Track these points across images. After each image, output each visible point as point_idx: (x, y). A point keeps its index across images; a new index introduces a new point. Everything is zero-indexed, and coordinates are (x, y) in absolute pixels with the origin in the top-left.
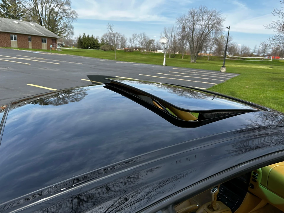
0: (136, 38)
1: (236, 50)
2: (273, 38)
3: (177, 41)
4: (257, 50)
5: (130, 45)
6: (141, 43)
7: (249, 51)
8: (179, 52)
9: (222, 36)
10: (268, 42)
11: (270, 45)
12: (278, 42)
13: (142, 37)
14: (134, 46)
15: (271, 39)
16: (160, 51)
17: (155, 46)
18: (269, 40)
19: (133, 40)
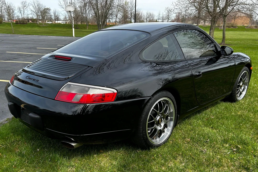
0: (27, 6)
1: (141, 17)
2: (176, 2)
3: (79, 9)
4: (161, 16)
5: (20, 15)
6: (36, 12)
7: (153, 18)
8: (82, 22)
9: (126, 2)
10: (172, 7)
11: (174, 10)
12: (181, 6)
13: (36, 5)
14: (25, 16)
15: (174, 4)
16: (59, 22)
17: (51, 16)
18: (172, 5)
19: (23, 10)
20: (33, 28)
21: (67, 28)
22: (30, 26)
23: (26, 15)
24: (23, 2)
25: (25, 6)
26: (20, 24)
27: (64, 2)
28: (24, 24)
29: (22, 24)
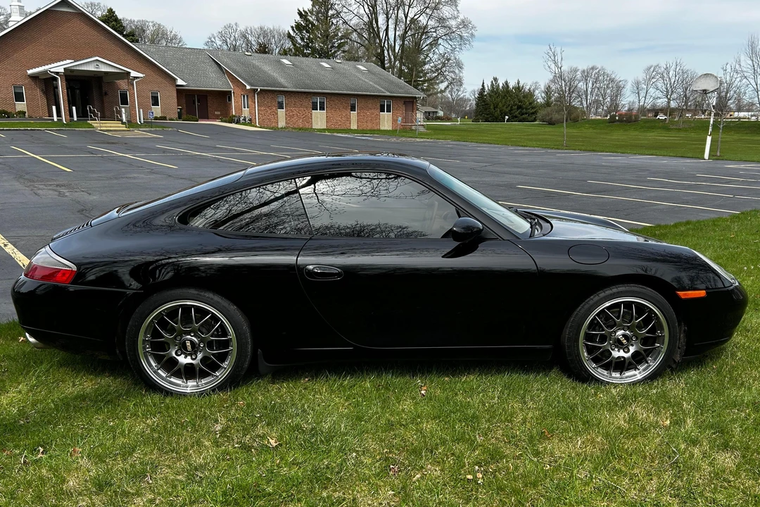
5: (636, 101)
14: (648, 103)
19: (645, 87)
20: (648, 134)
21: (747, 133)
22: (642, 127)
23: (651, 99)
24: (652, 66)
25: (653, 78)
26: (618, 123)
27: (750, 62)
28: (630, 122)
29: (624, 123)
